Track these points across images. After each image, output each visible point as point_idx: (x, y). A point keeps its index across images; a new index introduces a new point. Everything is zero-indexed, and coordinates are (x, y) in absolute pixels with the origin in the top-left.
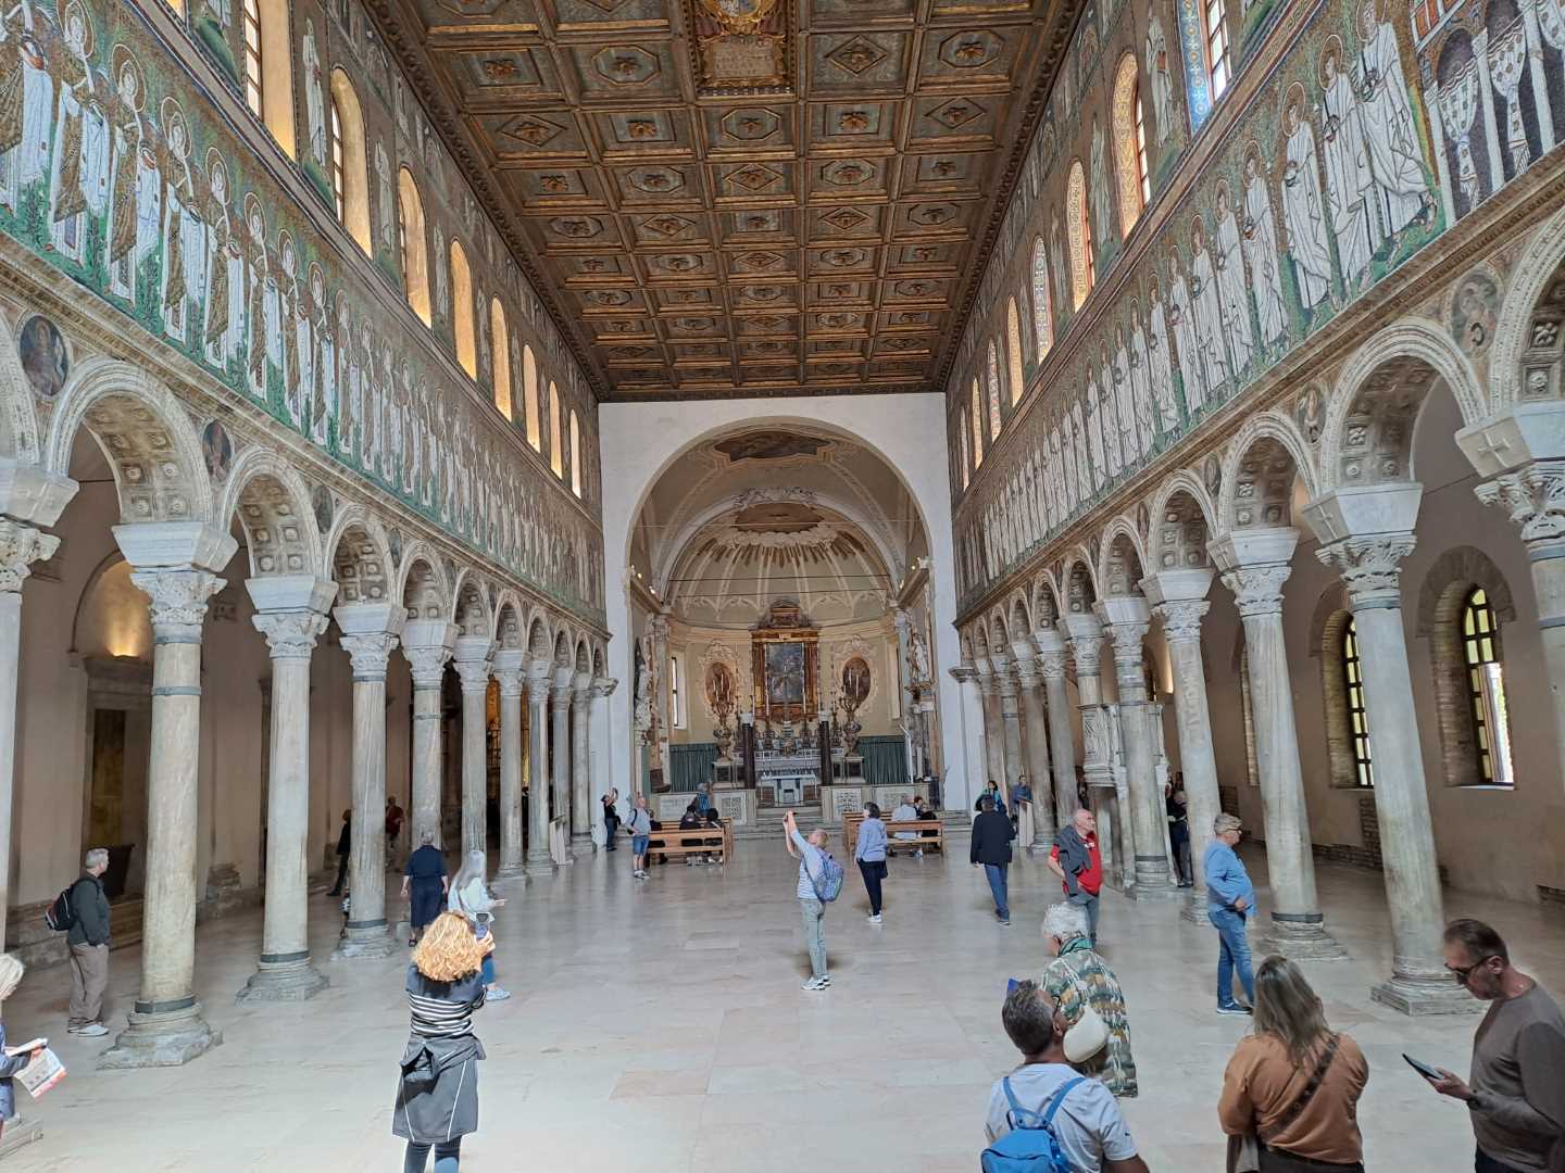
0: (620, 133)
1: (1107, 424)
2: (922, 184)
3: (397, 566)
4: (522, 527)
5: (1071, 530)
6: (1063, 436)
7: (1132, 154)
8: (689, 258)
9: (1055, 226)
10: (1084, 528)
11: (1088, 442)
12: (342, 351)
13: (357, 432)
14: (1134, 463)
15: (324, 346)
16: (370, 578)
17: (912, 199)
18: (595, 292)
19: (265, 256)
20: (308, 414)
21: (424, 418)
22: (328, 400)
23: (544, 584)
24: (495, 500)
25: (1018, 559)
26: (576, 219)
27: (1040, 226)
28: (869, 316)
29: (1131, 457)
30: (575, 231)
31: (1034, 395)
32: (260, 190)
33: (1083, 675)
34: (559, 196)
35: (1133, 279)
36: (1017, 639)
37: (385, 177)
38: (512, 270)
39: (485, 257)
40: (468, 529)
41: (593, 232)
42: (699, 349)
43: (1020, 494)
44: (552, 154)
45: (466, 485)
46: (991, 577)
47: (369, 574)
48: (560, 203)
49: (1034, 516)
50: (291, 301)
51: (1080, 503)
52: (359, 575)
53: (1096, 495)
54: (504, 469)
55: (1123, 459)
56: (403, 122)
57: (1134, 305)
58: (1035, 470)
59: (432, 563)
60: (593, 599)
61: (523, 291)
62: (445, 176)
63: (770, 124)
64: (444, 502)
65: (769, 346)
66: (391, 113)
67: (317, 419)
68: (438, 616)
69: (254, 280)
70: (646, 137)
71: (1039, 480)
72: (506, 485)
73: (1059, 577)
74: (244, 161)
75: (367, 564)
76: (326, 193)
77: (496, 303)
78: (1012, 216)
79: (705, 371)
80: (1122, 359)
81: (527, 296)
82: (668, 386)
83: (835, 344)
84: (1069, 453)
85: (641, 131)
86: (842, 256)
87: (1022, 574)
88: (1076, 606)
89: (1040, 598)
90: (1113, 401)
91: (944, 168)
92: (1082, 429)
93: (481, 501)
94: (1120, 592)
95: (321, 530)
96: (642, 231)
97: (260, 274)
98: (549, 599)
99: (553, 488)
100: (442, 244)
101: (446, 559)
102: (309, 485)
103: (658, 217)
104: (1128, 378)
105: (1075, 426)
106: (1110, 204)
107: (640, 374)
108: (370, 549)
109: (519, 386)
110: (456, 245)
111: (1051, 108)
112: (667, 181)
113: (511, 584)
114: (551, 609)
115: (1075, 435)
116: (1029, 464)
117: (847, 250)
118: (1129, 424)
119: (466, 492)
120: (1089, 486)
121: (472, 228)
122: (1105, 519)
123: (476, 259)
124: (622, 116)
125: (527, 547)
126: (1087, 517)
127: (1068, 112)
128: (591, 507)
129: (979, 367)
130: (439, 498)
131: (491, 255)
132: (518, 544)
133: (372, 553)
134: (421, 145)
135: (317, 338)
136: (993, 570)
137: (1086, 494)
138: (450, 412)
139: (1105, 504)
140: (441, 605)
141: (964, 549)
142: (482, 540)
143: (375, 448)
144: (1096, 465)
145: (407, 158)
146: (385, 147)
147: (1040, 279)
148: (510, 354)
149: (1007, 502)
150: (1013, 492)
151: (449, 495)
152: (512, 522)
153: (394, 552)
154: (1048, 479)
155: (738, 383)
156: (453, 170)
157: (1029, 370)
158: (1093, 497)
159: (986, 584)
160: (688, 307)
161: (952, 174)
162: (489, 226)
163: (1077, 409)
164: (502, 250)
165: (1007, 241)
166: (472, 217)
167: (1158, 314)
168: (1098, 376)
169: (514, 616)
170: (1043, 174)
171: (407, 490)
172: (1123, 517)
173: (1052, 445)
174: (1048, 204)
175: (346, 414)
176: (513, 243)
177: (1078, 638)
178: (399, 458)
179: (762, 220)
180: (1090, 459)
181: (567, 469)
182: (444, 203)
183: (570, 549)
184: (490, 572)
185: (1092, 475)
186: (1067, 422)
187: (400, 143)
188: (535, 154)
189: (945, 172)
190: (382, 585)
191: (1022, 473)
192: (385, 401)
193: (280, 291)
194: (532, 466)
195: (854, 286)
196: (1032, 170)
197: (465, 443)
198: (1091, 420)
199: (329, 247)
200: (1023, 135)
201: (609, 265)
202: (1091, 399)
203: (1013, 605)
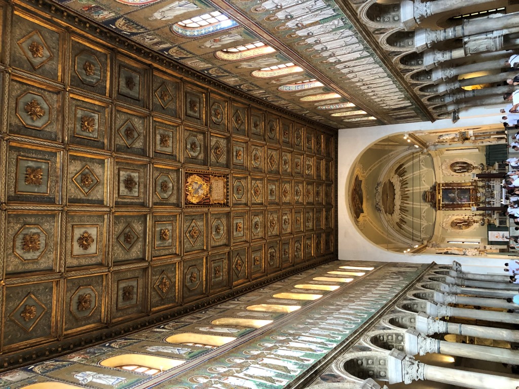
0: (240, 235)
1: (343, 52)
2: (261, 134)
3: (390, 329)
4: (382, 287)
5: (386, 65)
6: (350, 72)
7: (248, 52)
8: (284, 218)
9: (274, 82)
10: (385, 59)
11: (351, 60)
12: (303, 334)
13: (333, 333)
14: (357, 38)
15: (300, 339)
16: (394, 339)
17: (266, 137)
18: (296, 254)
19: (265, 352)
20: (324, 347)
21: (333, 312)
22: (319, 340)
23: (407, 282)
24: (369, 294)
25: (402, 91)
26: (269, 255)
27: (274, 88)
28: (308, 156)
29: (355, 40)
30: (273, 256)
31: (335, 87)
32: (242, 349)
33: (451, 57)
34: (261, 260)
35: (288, 46)
36: (437, 91)
37: (248, 314)
38: (286, 280)
39: (280, 288)
40: (379, 304)
41: (274, 250)
42: (318, 219)
43: (374, 91)
44: (247, 260)
45: (361, 303)
46: (410, 104)
47: (392, 339)
48: (263, 260)
49: (383, 84)
50: (282, 346)
51: (376, 62)
52: (393, 344)
53: (372, 55)
54: (357, 290)
55: (356, 43)
56: (232, 306)
57: (298, 44)
58: (364, 85)
59: (391, 318)
60: (417, 267)
61: (294, 278)
62: (251, 296)
63: (238, 184)
64: (367, 310)
65: (318, 194)
66: (228, 309)
67: (326, 345)
68: (415, 319)
69: (272, 356)
70: (242, 226)
71: (368, 82)
72: (364, 290)
73: (408, 71)
74: (232, 352)
75: (388, 339)
76: (249, 331)
77: (296, 286)
78: (273, 101)
79: (327, 218)
80: (318, 47)
81: (296, 277)
82: (332, 232)
83: (318, 169)
84: (356, 69)
85: (240, 228)
86: (286, 163)
87: (407, 89)
88: (420, 62)
89: (418, 80)
90: (334, 50)
91: (256, 126)
92: (346, 64)
93: (368, 299)
94: (413, 42)
95: (370, 351)
96: (274, 233)
97: (270, 354)
98: (413, 281)
99: (368, 276)
100: (273, 300)
101: (390, 312)
102: (351, 352)
103: (269, 226)
104: (324, 44)
105: (345, 67)
106: (264, 58)
107: (327, 243)
108: (381, 337)
109: (327, 283)
110: (274, 296)
111: (236, 86)
112: (257, 221)
113: (405, 293)
114: (418, 281)
115: (349, 67)
116: (362, 88)
117: (283, 162)
118: (341, 42)
119: (364, 303)
120: (368, 58)
121: (270, 290)
122: (381, 49)
123: (280, 290)
124: (235, 233)
125: (391, 286)
126: (380, 57)
127: (237, 79)
128: (379, 265)
129: (327, 114)
130: (365, 312)
131: (280, 286)
132: (388, 289)
133: (383, 336)
134: (240, 302)
135: (297, 341)
136: (407, 103)
137: (371, 59)
138: (332, 305)
139: (374, 50)
140: (409, 317)
141: (400, 118)
142: (384, 300)
143: (341, 329)
144: (359, 56)
145: (243, 306)
146: (238, 313)
147: (293, 87)
148: (315, 284)
149: (378, 97)
150: (374, 95)
151: (365, 309)
152: (380, 290)
153: (384, 328)
154: (367, 78)
155: (331, 206)
156: (250, 294)
157: (327, 90)
158: (373, 56)
159: (414, 107)
160: (302, 221)
161: (258, 123)
162: (270, 286)
163: (338, 66)
164: (279, 283)
165: (281, 103)
166: (266, 290)
167: (300, 33)
168: (326, 58)
169: (420, 294)
170: (257, 88)
171: (360, 321)
172: (379, 41)
173: (354, 77)
174: (267, 85)
175: (326, 336)
176: (277, 278)
177: (434, 60)
178: (346, 322)
179: (271, 190)
180: (358, 59)
181: (362, 271)
182: (260, 297)
183: (394, 273)
184: (398, 299)
185: (363, 58)
186: (344, 71)
187: (238, 308)
188: (246, 266)
189: (257, 125)
190: (397, 335)
191: (366, 91)
192: (324, 324)
193: (277, 349)
194: (358, 282)
195: (296, 160)
196: (257, 93)
197: (345, 301)
198: (342, 60)
199: (266, 333)
200: (246, 97)
201: (287, 247)
202: (333, 61)
203: (422, 93)
